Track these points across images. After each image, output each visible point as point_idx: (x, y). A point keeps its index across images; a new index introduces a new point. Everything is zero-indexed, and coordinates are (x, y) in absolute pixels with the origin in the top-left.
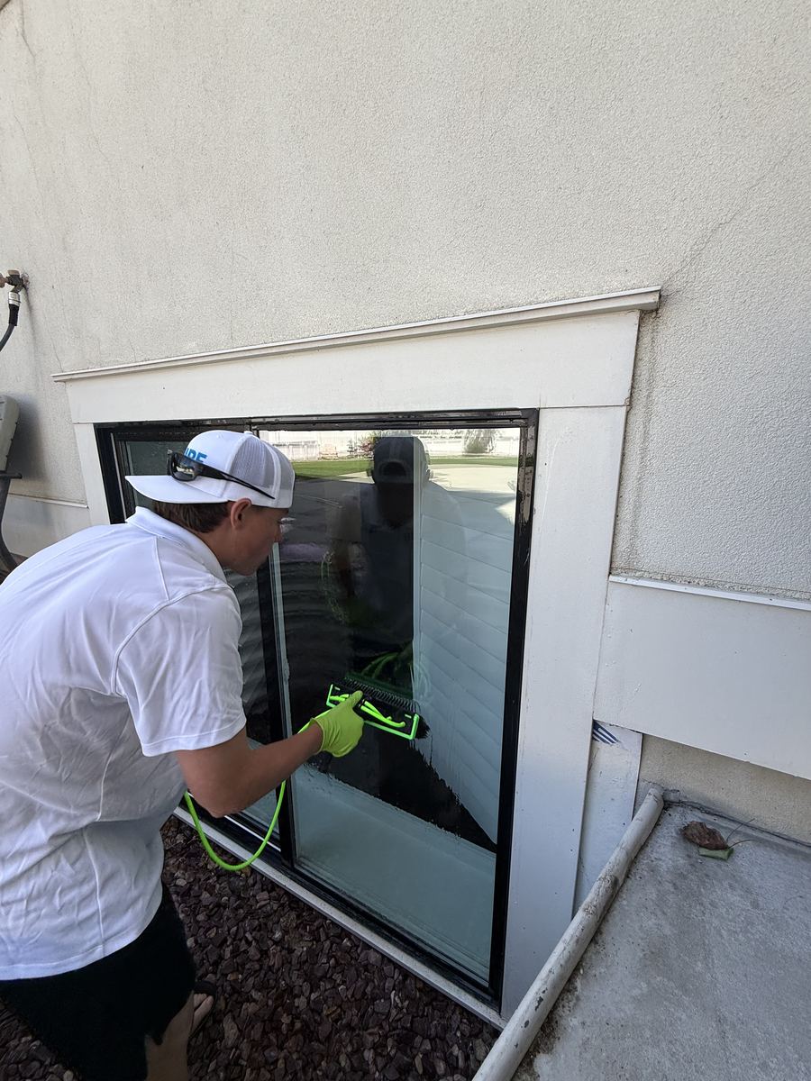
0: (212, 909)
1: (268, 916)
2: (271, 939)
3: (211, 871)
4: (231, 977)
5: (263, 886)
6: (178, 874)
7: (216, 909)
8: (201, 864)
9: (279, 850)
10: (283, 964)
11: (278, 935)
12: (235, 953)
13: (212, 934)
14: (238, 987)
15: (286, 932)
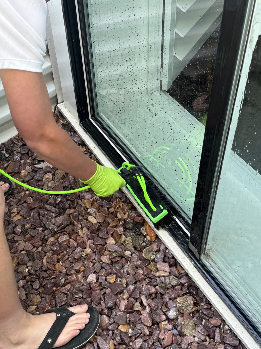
0: (115, 257)
1: (166, 287)
2: (165, 314)
3: (120, 220)
4: (122, 328)
5: (165, 256)
6: (91, 210)
7: (118, 259)
8: (112, 210)
9: (189, 234)
10: (172, 343)
11: (172, 314)
12: (129, 309)
13: (112, 279)
14: (127, 340)
15: (180, 313)
